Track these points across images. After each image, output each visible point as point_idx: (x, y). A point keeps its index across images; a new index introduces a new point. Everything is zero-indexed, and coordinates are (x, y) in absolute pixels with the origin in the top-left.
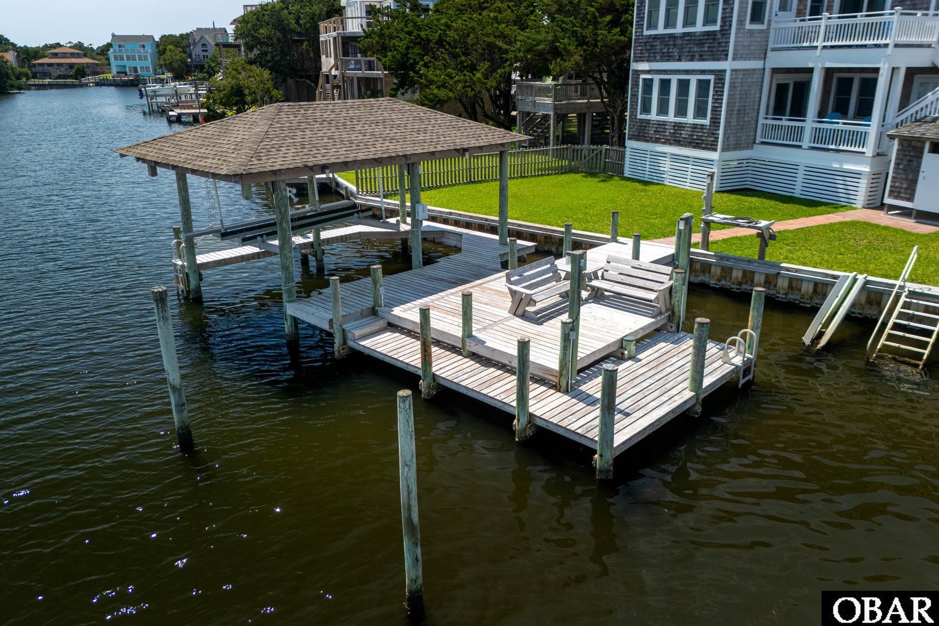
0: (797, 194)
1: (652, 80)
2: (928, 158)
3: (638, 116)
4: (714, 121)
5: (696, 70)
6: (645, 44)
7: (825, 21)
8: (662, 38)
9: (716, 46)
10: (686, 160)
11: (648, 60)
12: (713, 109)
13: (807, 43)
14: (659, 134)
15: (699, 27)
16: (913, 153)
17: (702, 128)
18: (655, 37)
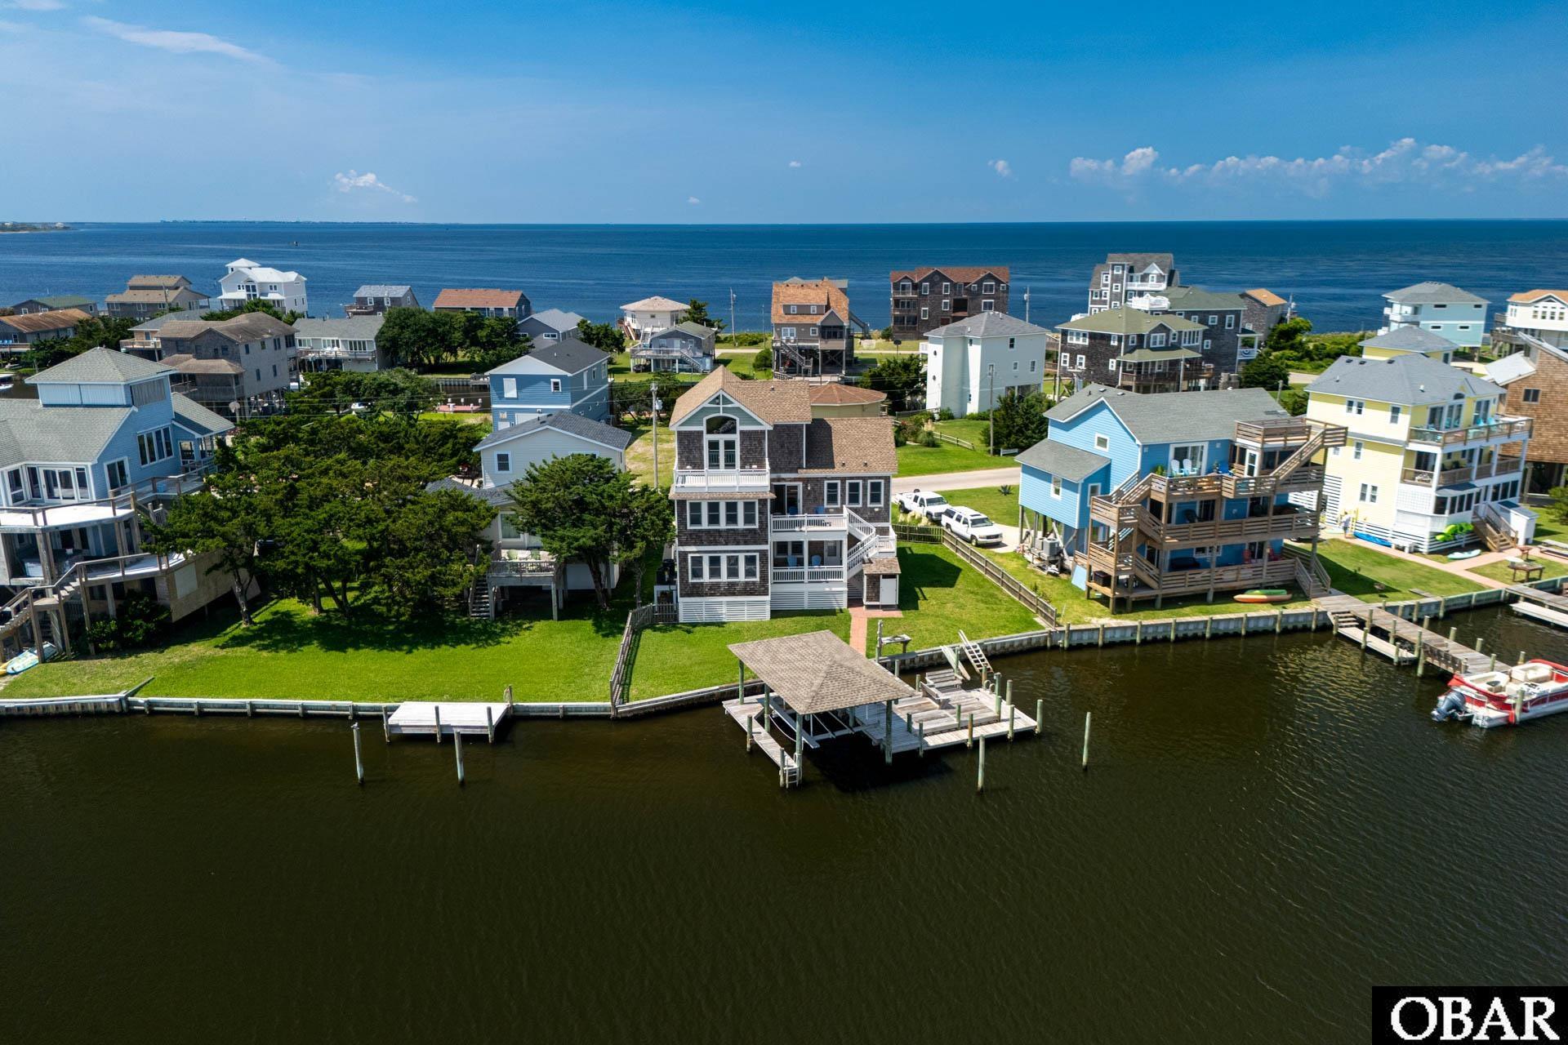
0: (806, 607)
1: (701, 557)
2: (883, 582)
3: (690, 581)
4: (764, 578)
5: (742, 551)
6: (691, 535)
7: (806, 519)
8: (708, 531)
9: (758, 537)
10: (742, 603)
11: (695, 544)
12: (761, 572)
13: (797, 529)
14: (715, 590)
15: (741, 525)
16: (874, 580)
17: (754, 583)
18: (700, 531)
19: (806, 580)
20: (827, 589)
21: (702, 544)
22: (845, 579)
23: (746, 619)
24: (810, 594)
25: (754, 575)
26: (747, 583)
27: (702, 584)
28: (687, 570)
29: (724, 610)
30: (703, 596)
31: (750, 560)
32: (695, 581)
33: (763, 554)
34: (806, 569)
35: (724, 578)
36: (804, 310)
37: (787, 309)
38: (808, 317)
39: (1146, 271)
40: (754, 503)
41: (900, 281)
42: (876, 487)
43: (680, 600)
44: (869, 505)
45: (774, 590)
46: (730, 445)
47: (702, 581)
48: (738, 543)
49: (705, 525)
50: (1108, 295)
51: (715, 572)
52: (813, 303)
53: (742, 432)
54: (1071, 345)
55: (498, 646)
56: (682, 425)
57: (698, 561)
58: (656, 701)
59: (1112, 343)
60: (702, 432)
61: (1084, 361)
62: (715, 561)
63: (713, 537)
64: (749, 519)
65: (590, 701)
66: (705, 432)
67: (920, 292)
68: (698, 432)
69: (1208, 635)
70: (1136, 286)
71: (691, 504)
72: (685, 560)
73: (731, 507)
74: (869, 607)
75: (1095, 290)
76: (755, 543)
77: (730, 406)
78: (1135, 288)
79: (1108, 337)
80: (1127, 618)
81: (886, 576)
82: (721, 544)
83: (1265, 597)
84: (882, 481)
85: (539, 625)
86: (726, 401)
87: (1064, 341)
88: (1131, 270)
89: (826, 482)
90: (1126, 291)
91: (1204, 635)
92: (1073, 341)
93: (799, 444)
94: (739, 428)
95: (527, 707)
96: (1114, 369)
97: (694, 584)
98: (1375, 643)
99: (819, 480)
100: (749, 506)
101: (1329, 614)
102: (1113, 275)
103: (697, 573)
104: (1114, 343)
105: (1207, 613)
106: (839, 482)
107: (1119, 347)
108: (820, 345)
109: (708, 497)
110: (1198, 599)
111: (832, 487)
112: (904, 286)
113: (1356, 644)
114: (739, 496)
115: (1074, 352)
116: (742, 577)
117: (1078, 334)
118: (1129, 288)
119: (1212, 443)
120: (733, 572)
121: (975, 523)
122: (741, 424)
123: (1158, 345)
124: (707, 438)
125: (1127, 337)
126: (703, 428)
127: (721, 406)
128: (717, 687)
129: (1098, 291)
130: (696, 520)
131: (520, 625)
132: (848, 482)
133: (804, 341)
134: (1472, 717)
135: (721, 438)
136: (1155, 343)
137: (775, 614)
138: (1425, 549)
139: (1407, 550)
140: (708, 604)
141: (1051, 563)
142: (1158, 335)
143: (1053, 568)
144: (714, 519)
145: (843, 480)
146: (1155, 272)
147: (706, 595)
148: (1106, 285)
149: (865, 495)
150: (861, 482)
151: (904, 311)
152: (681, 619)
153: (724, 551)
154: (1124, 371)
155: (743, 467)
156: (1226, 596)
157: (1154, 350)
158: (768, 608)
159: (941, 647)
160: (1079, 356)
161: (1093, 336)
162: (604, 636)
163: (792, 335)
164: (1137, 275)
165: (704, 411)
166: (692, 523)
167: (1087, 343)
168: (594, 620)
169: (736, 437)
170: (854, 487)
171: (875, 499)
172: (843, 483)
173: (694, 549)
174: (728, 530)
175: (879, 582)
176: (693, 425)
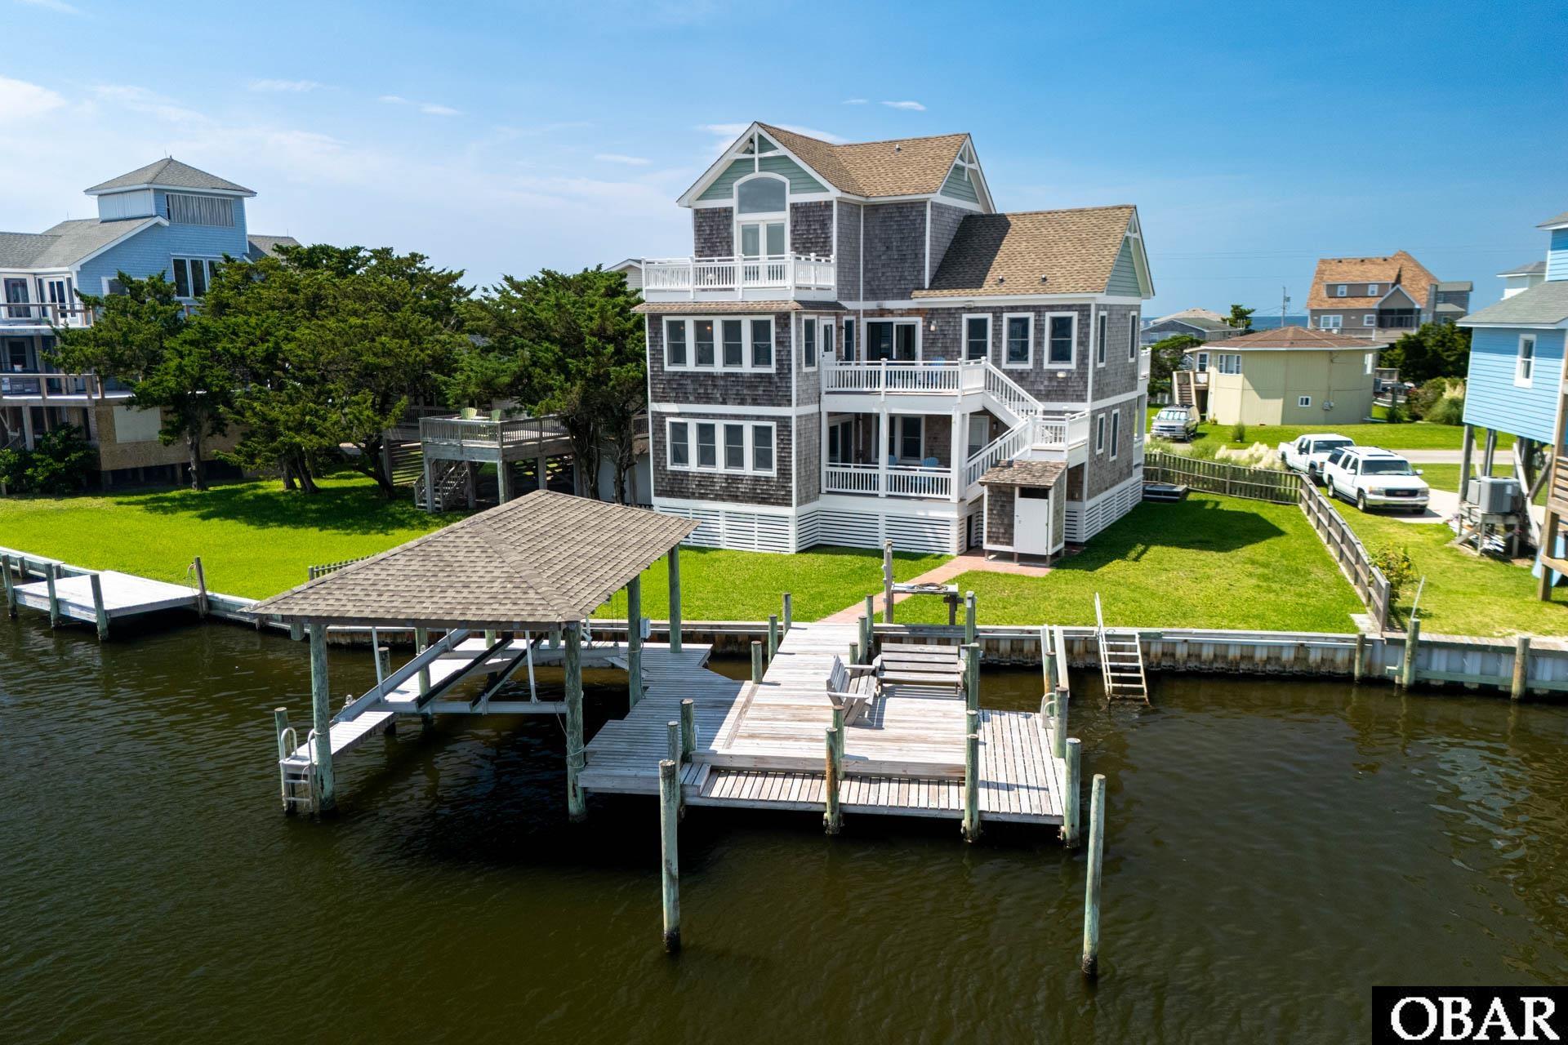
1: (685, 425)
2: (1022, 505)
3: (669, 467)
4: (784, 472)
5: (751, 415)
6: (669, 381)
7: (883, 368)
8: (694, 376)
9: (775, 389)
10: (750, 518)
11: (677, 401)
12: (780, 459)
13: (867, 389)
14: (705, 488)
15: (747, 367)
16: (1004, 498)
17: (768, 480)
18: (683, 375)
19: (883, 490)
20: (921, 514)
21: (686, 400)
22: (954, 496)
23: (756, 549)
24: (892, 520)
25: (769, 466)
26: (757, 479)
27: (686, 474)
28: (665, 446)
29: (722, 525)
30: (688, 498)
31: (762, 435)
32: (678, 468)
33: (783, 423)
34: (883, 469)
35: (721, 466)
37: (1332, 290)
38: (1363, 300)
40: (768, 321)
42: (1061, 327)
43: (656, 501)
44: (1047, 366)
46: (774, 233)
47: (686, 468)
48: (742, 402)
49: (690, 364)
51: (707, 454)
53: (794, 207)
56: (702, 197)
57: (680, 432)
60: (732, 209)
62: (706, 434)
63: (704, 388)
64: (761, 354)
66: (735, 211)
68: (726, 210)
71: (669, 322)
72: (662, 428)
73: (732, 329)
74: (995, 555)
76: (771, 402)
77: (773, 155)
82: (715, 401)
84: (1075, 315)
86: (764, 145)
89: (965, 317)
93: (918, 241)
94: (792, 199)
97: (674, 473)
99: (952, 313)
100: (760, 328)
103: (680, 456)
106: (989, 317)
109: (697, 309)
111: (977, 329)
114: (746, 308)
116: (749, 467)
120: (734, 456)
121: (1372, 467)
122: (792, 191)
124: (740, 219)
126: (734, 202)
127: (756, 156)
130: (678, 354)
132: (1006, 316)
135: (762, 220)
137: (818, 549)
141: (1493, 529)
143: (1497, 542)
144: (704, 353)
145: (997, 312)
147: (694, 496)
149: (1039, 344)
150: (1031, 316)
153: (718, 415)
158: (793, 531)
159: (1043, 627)
163: (1335, 325)
165: (734, 167)
166: (672, 359)
169: (784, 217)
170: (1019, 327)
171: (1060, 353)
172: (997, 319)
173: (673, 407)
174: (727, 375)
175: (1012, 502)
176: (716, 197)
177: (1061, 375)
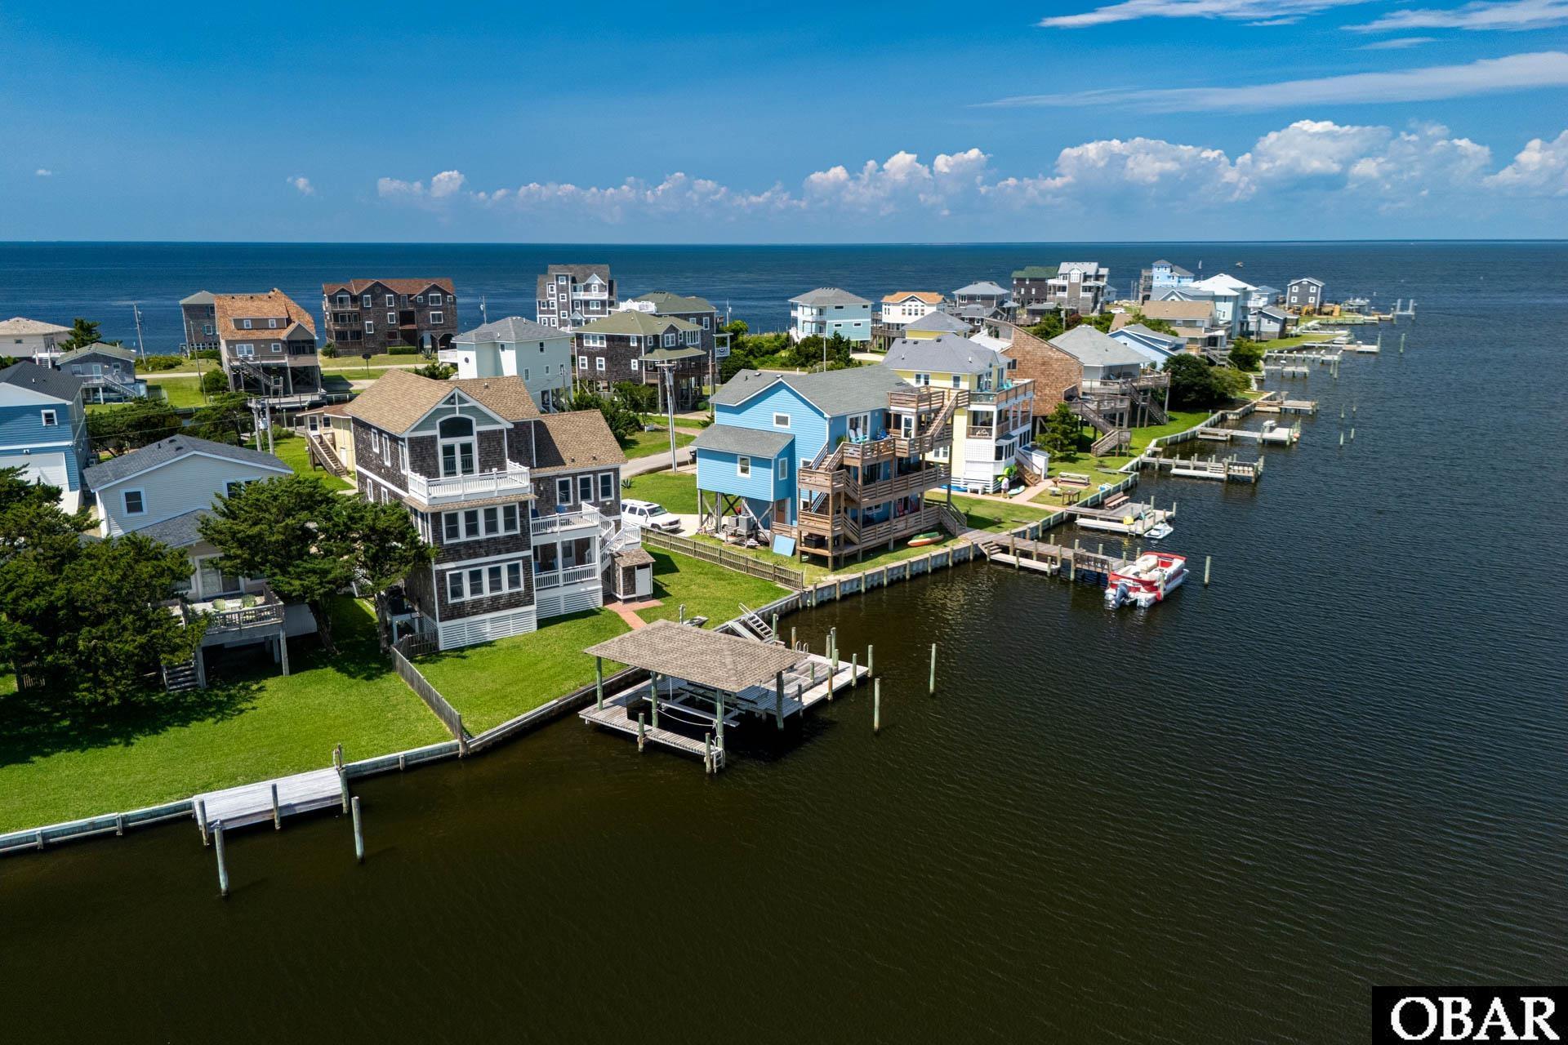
0: (563, 612)
1: (460, 574)
2: (638, 572)
3: (450, 601)
4: (529, 587)
5: (504, 560)
6: (448, 550)
7: (558, 518)
8: (466, 544)
9: (519, 543)
10: (507, 618)
11: (453, 560)
12: (526, 580)
13: (549, 531)
14: (477, 608)
15: (502, 532)
16: (629, 572)
17: (518, 593)
18: (458, 544)
19: (561, 583)
20: (583, 590)
21: (461, 559)
22: (598, 576)
23: (512, 634)
24: (567, 597)
25: (518, 585)
26: (511, 595)
27: (463, 603)
28: (446, 590)
29: (488, 628)
30: (465, 617)
31: (513, 569)
32: (455, 601)
33: (526, 560)
34: (560, 572)
35: (487, 593)
36: (260, 324)
37: (239, 323)
38: (267, 332)
39: (588, 281)
40: (514, 507)
41: (336, 294)
42: (606, 480)
43: (440, 625)
44: (601, 500)
45: (540, 598)
46: (466, 449)
47: (463, 599)
48: (500, 553)
49: (463, 537)
50: (556, 304)
51: (476, 589)
52: (271, 316)
53: (479, 433)
54: (588, 348)
55: (244, 714)
56: (413, 431)
57: (457, 579)
58: (504, 728)
59: (631, 344)
60: (436, 437)
61: (604, 363)
62: (476, 576)
63: (473, 549)
64: (510, 525)
65: (427, 744)
66: (439, 437)
67: (362, 305)
68: (432, 437)
69: (908, 577)
70: (581, 296)
71: (446, 516)
72: (444, 579)
73: (491, 513)
74: (626, 601)
75: (542, 300)
76: (518, 550)
77: (466, 405)
78: (581, 298)
79: (627, 339)
80: (845, 573)
81: (641, 567)
82: (481, 556)
83: (928, 540)
84: (612, 473)
85: (270, 683)
86: (462, 400)
87: (580, 345)
88: (574, 280)
89: (558, 480)
90: (573, 302)
91: (904, 577)
92: (589, 344)
93: (528, 443)
94: (476, 428)
95: (360, 765)
96: (637, 369)
97: (454, 605)
98: (1025, 562)
99: (550, 479)
100: (509, 511)
101: (980, 545)
102: (558, 285)
103: (457, 593)
104: (634, 344)
105: (898, 559)
106: (570, 479)
107: (639, 348)
108: (287, 361)
109: (466, 505)
110: (882, 549)
111: (564, 486)
112: (341, 300)
113: (1011, 566)
114: (499, 501)
115: (592, 355)
116: (506, 589)
117: (594, 338)
118: (575, 298)
119: (873, 412)
120: (496, 585)
121: (653, 512)
122: (478, 424)
123: (670, 345)
124: (442, 442)
125: (646, 337)
126: (437, 432)
127: (457, 406)
128: (555, 701)
129: (545, 301)
130: (453, 532)
131: (247, 688)
132: (579, 477)
133: (268, 359)
134: (1136, 600)
135: (457, 442)
136: (668, 343)
137: (543, 623)
138: (990, 490)
139: (980, 492)
140: (470, 624)
141: (749, 537)
142: (670, 335)
143: (752, 542)
144: (472, 529)
145: (574, 476)
146: (597, 282)
147: (468, 615)
148: (552, 296)
149: (596, 490)
150: (591, 476)
151: (345, 325)
152: (442, 647)
153: (484, 563)
154: (646, 370)
155: (482, 471)
156: (902, 543)
157: (669, 349)
158: (534, 618)
159: (727, 623)
160: (598, 358)
161: (610, 339)
162: (369, 678)
163: (249, 352)
164: (580, 285)
165: (438, 412)
166: (448, 537)
167: (605, 346)
168: (334, 666)
169: (473, 440)
170: (585, 483)
171: (606, 492)
172: (575, 479)
173: (452, 565)
174: (488, 540)
175: (634, 573)
176: (425, 429)
177: (608, 503)
